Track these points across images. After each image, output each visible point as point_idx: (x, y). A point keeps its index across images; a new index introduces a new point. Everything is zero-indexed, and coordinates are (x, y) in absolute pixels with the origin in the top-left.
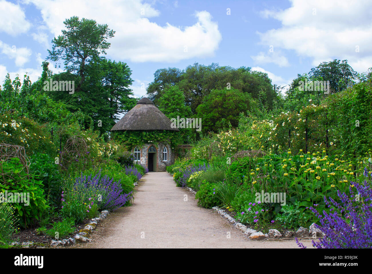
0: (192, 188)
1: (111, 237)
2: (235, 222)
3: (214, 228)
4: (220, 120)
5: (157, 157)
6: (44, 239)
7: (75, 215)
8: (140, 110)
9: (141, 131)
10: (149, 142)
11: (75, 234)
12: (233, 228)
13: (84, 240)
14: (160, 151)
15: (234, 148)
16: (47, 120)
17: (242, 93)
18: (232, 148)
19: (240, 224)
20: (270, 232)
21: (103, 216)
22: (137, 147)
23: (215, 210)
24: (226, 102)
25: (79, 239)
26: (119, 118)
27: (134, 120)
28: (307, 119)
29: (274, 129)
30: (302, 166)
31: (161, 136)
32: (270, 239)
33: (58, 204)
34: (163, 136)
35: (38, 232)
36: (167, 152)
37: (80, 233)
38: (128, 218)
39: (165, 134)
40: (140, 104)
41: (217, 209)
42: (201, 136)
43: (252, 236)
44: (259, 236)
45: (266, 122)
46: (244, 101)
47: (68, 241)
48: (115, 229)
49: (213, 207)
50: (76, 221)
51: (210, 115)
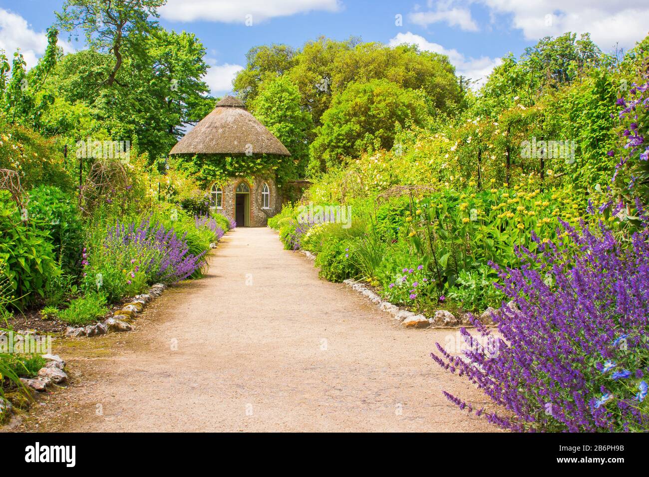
0: (311, 251)
1: (169, 324)
2: (380, 301)
3: (344, 310)
4: (363, 138)
5: (251, 202)
6: (54, 326)
7: (107, 288)
8: (222, 119)
9: (223, 156)
10: (237, 174)
11: (107, 318)
12: (376, 310)
13: (122, 327)
14: (257, 190)
15: (385, 183)
16: (57, 130)
17: (403, 89)
18: (381, 183)
19: (389, 305)
20: (437, 316)
21: (155, 293)
22: (216, 184)
23: (348, 284)
24: (374, 106)
25: (114, 325)
26: (184, 133)
27: (211, 137)
28: (509, 131)
29: (454, 148)
30: (494, 208)
31: (259, 164)
32: (437, 327)
33: (78, 272)
34: (262, 165)
35: (44, 315)
36: (268, 193)
37: (116, 316)
38: (198, 296)
39: (265, 160)
40: (221, 108)
41: (351, 283)
42: (328, 164)
43: (407, 321)
44: (419, 322)
45: (440, 137)
46: (406, 104)
47: (95, 329)
48: (176, 311)
49: (344, 279)
50: (108, 299)
51: (345, 128)
